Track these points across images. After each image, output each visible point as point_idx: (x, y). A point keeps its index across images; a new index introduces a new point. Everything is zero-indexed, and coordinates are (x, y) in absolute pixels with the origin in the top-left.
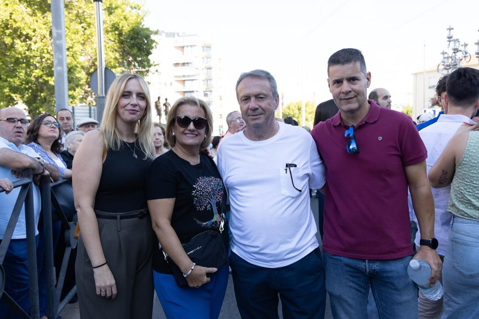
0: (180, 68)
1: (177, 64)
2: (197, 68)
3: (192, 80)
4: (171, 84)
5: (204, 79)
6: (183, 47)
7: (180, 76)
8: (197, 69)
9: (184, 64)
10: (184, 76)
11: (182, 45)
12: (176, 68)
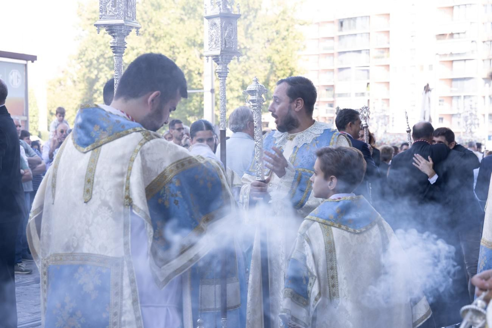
0: (447, 41)
1: (442, 36)
2: (472, 41)
3: (465, 60)
4: (431, 67)
5: (485, 57)
6: (452, 8)
7: (445, 55)
8: (474, 43)
9: (452, 35)
10: (451, 54)
11: (451, 5)
12: (440, 41)
